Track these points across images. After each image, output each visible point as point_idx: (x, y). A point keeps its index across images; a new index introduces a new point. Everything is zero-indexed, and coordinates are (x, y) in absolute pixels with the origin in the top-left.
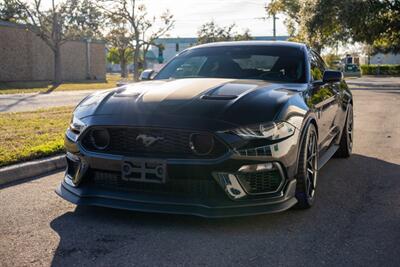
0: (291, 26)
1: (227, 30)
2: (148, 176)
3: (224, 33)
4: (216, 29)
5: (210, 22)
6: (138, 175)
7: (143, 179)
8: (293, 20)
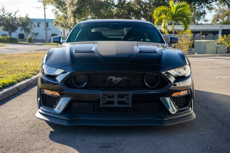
0: (56, 13)
1: (14, 13)
2: (119, 103)
3: (12, 15)
4: (6, 12)
5: (2, 8)
6: (113, 103)
7: (116, 105)
8: (58, 10)
